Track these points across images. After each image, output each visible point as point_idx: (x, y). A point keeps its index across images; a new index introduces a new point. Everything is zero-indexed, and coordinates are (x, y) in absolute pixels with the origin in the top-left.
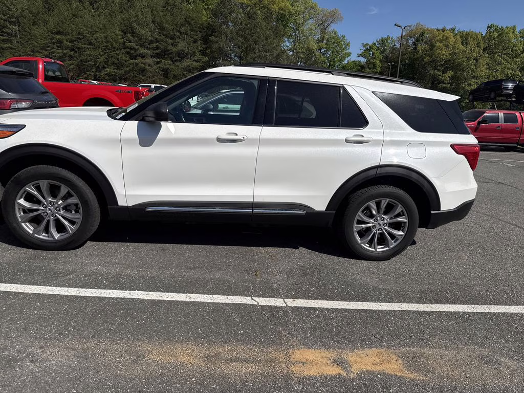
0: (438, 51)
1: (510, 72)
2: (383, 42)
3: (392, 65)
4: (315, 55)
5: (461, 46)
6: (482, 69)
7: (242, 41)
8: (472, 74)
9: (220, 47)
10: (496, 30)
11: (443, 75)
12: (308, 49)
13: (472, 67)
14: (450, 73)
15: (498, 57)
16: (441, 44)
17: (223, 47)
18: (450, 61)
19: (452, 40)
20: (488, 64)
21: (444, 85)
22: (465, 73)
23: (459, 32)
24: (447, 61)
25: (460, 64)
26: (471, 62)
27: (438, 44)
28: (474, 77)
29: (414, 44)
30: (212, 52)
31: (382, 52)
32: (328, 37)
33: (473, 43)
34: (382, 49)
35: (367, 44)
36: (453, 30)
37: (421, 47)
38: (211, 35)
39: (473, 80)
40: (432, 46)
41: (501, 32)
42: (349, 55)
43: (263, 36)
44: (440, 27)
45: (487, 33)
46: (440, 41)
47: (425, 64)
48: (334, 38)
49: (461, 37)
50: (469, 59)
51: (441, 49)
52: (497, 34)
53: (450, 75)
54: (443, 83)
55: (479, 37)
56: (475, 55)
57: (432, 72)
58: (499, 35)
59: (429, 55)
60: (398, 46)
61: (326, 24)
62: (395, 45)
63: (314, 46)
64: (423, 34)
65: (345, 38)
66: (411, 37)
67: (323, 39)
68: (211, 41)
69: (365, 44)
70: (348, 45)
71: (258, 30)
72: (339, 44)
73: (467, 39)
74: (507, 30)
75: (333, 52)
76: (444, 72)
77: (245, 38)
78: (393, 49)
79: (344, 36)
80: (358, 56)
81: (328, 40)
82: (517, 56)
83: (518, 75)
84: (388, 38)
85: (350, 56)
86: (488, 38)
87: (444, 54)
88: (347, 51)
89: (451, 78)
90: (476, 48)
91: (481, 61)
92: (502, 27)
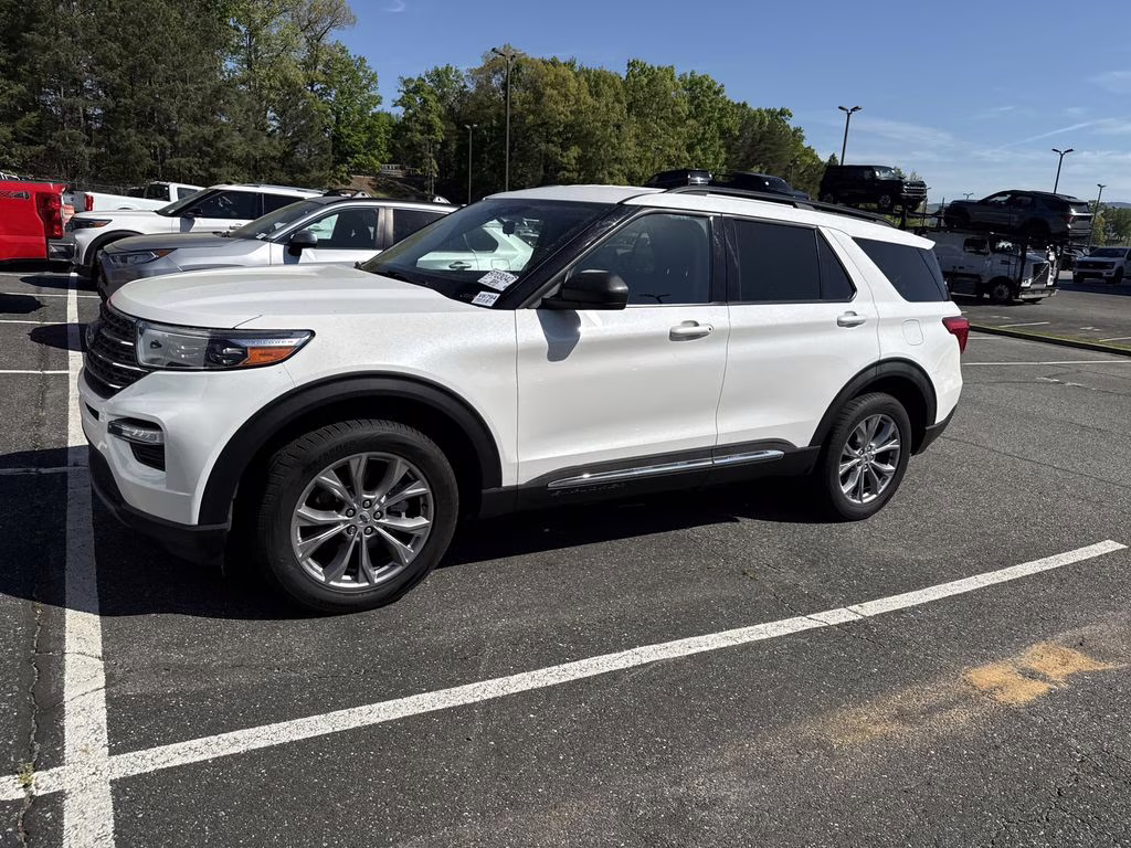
0: (551, 105)
1: (673, 152)
2: (440, 77)
3: (473, 129)
4: (304, 97)
5: (590, 100)
6: (630, 144)
7: (118, 51)
8: (613, 154)
9: (58, 63)
10: (643, 71)
11: (564, 154)
12: (286, 82)
13: (613, 140)
14: (574, 151)
15: (653, 125)
16: (555, 92)
17: (68, 60)
18: (572, 126)
19: (572, 84)
20: (637, 136)
21: (567, 174)
22: (602, 152)
23: (582, 71)
24: (569, 127)
25: (590, 134)
26: (609, 130)
27: (549, 91)
28: (618, 160)
29: (504, 86)
30: (33, 71)
31: (441, 98)
32: (325, 57)
33: (608, 93)
34: (439, 92)
35: (411, 80)
36: (571, 65)
37: (517, 94)
38: (28, 29)
39: (617, 166)
40: (538, 96)
41: (653, 77)
42: (378, 100)
43: (175, 42)
44: (548, 58)
45: (628, 76)
46: (553, 86)
47: (528, 129)
48: (339, 60)
49: (587, 80)
50: (605, 124)
51: (556, 103)
52: (646, 80)
53: (576, 155)
54: (565, 169)
55: (618, 82)
56: (614, 117)
57: (543, 146)
58: (650, 82)
59: (533, 112)
60: (472, 88)
61: (319, 29)
62: (465, 86)
63: (298, 76)
64: (518, 68)
65: (367, 65)
66: (495, 73)
67: (316, 62)
68: (27, 45)
69: (406, 78)
70: (373, 79)
71: (160, 28)
72: (354, 77)
73: (597, 85)
74: (661, 74)
75: (342, 93)
76: (565, 147)
77: (126, 44)
78: (462, 93)
79: (362, 60)
80: (395, 105)
81: (326, 65)
82: (682, 122)
83: (685, 158)
84: (448, 70)
85: (379, 103)
86: (630, 85)
87: (561, 111)
88: (372, 93)
89: (579, 160)
90: (616, 104)
91: (624, 129)
92: (652, 67)
